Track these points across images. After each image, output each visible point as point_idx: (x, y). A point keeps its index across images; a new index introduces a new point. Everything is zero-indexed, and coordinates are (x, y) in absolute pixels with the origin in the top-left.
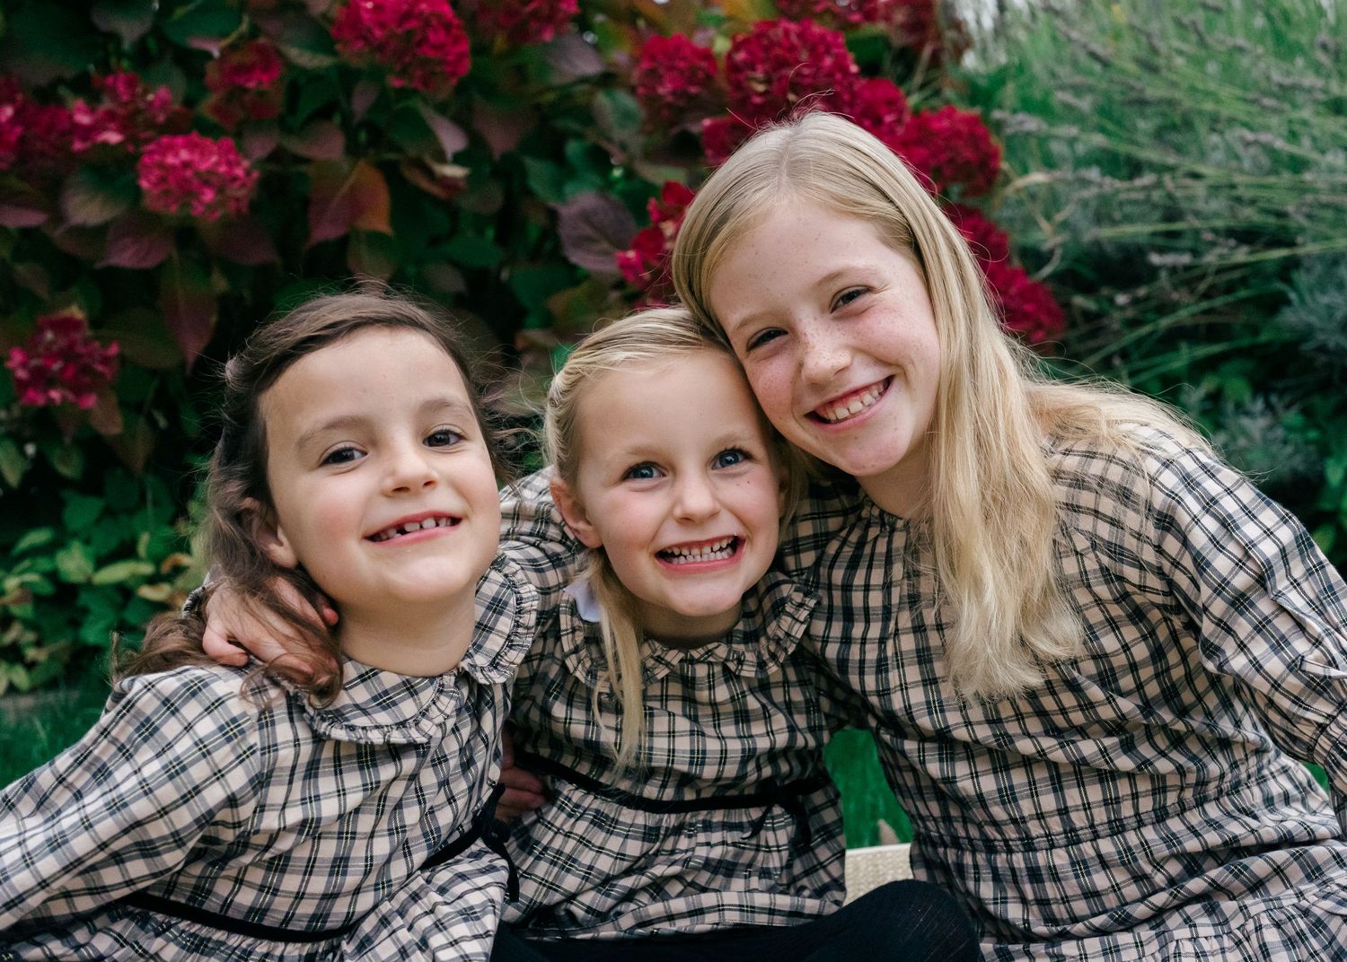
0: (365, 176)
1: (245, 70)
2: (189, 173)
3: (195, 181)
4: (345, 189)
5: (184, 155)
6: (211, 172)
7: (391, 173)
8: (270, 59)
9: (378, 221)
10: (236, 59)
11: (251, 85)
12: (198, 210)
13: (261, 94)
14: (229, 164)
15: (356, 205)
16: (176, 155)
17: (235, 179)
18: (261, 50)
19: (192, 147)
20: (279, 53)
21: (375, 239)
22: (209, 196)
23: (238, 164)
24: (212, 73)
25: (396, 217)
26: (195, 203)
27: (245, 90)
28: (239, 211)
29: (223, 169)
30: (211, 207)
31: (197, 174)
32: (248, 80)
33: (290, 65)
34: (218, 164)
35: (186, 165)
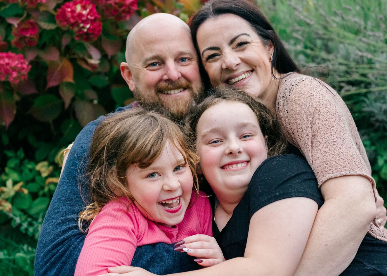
0: (66, 64)
1: (26, 30)
2: (8, 67)
3: (11, 70)
4: (59, 69)
5: (7, 60)
6: (16, 67)
7: (73, 61)
8: (34, 26)
9: (70, 79)
10: (23, 26)
11: (28, 35)
12: (11, 79)
13: (31, 38)
14: (22, 63)
15: (63, 74)
16: (4, 61)
17: (24, 69)
18: (31, 24)
19: (9, 57)
20: (37, 24)
21: (69, 84)
22: (15, 75)
23: (24, 63)
24: (14, 31)
25: (75, 78)
26: (10, 77)
27: (26, 37)
28: (25, 80)
29: (19, 66)
30: (15, 79)
31: (11, 67)
32: (27, 34)
33: (40, 28)
34: (18, 64)
35: (7, 64)
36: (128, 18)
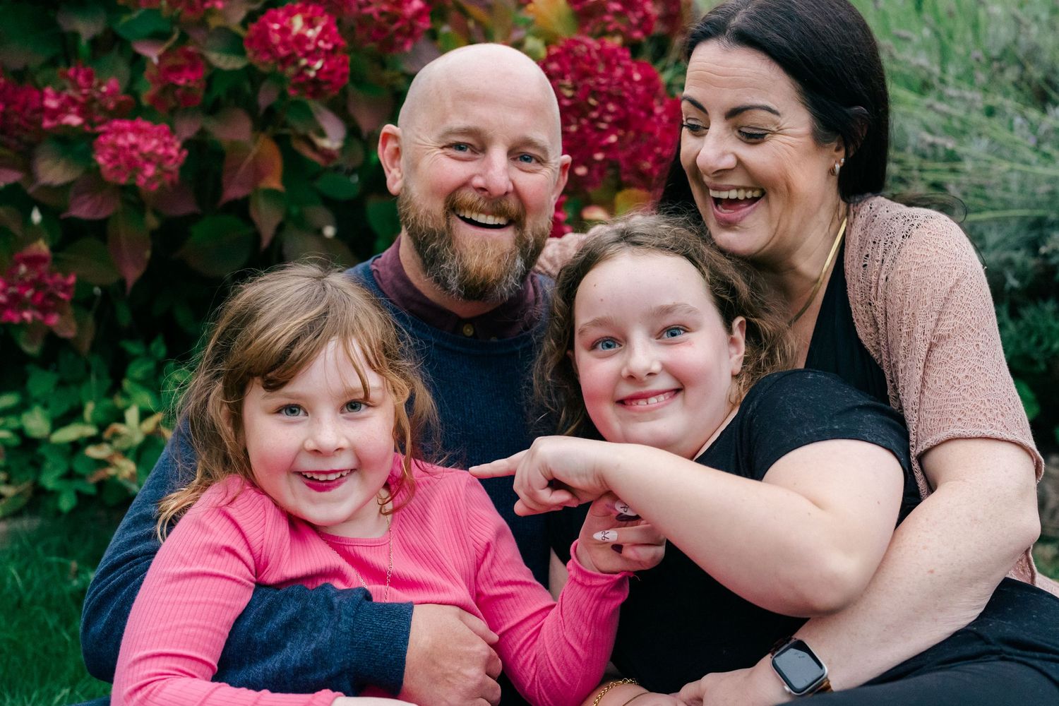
0: (265, 149)
1: (178, 70)
2: (135, 154)
3: (140, 160)
4: (250, 158)
5: (132, 138)
6: (152, 153)
7: (282, 141)
8: (196, 62)
9: (274, 182)
10: (170, 61)
11: (182, 82)
12: (141, 182)
13: (189, 89)
14: (166, 145)
15: (258, 172)
16: (126, 138)
17: (170, 157)
18: (190, 56)
19: (138, 131)
20: (202, 56)
21: (272, 194)
22: (150, 171)
23: (172, 145)
24: (151, 71)
25: (285, 180)
26: (140, 177)
27: (177, 87)
28: (172, 183)
29: (161, 151)
30: (151, 180)
31: (142, 154)
32: (180, 78)
33: (210, 65)
34: (157, 147)
35: (134, 146)
36: (408, 48)
